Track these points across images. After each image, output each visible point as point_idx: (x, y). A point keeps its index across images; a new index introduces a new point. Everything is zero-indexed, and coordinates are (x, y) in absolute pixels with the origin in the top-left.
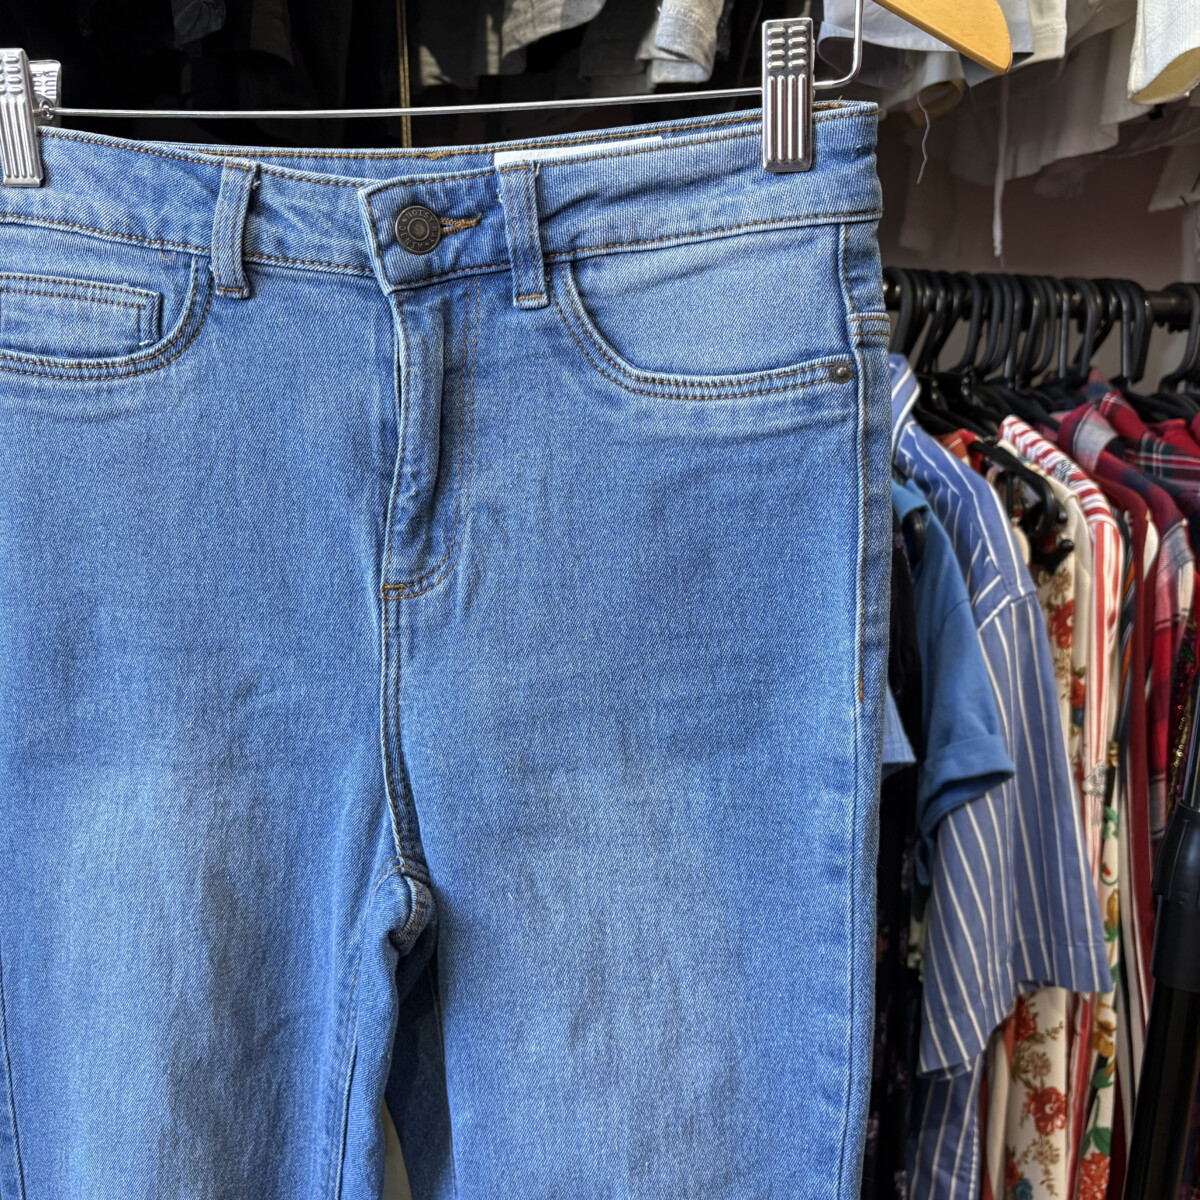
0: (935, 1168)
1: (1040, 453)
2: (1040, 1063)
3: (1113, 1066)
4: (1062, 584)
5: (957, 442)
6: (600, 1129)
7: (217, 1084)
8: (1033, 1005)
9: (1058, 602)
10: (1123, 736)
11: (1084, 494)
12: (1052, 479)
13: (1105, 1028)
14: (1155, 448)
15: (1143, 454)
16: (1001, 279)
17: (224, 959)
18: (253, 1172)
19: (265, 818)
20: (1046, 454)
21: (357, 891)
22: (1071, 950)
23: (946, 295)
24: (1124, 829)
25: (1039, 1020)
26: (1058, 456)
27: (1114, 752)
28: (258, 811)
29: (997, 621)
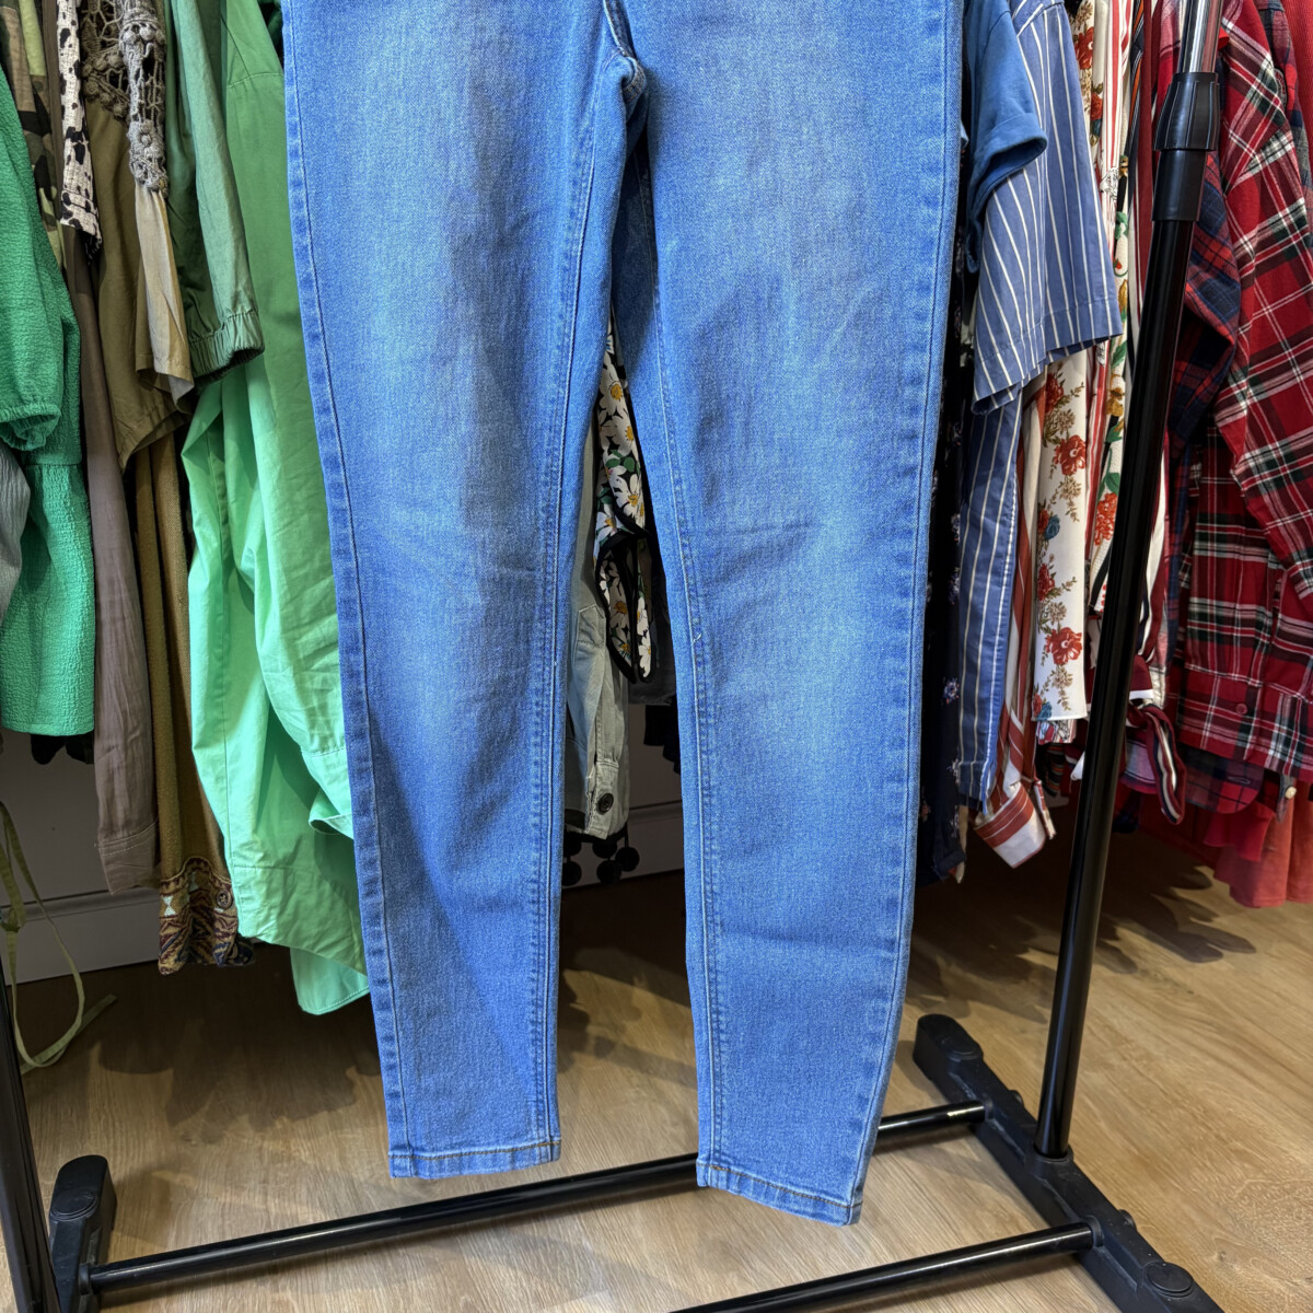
0: (982, 517)
2: (1066, 420)
3: (1123, 425)
4: (1084, 15)
6: (771, 236)
7: (482, 260)
8: (1061, 375)
9: (1080, 32)
10: (1132, 152)
13: (1116, 393)
17: (484, 157)
18: (507, 338)
19: (511, 43)
21: (585, 88)
22: (1090, 305)
24: (1132, 232)
25: (1065, 386)
27: (1125, 164)
28: (506, 37)
29: (1032, 24)
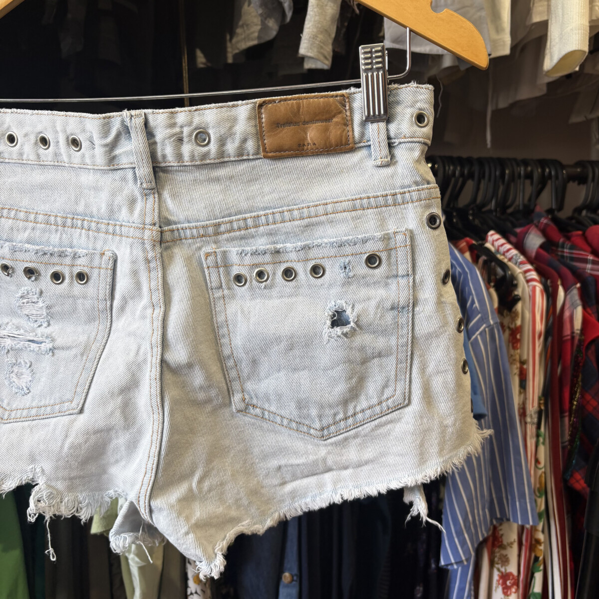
1: (505, 250)
2: (504, 560)
3: (542, 562)
4: (515, 317)
5: (463, 244)
8: (501, 530)
9: (513, 326)
10: (547, 393)
11: (526, 272)
12: (510, 264)
13: (538, 542)
14: (565, 246)
15: (560, 249)
16: (490, 160)
20: (508, 250)
22: (518, 503)
23: (461, 170)
24: (547, 441)
25: (504, 538)
26: (514, 252)
27: (542, 402)
29: (479, 337)
